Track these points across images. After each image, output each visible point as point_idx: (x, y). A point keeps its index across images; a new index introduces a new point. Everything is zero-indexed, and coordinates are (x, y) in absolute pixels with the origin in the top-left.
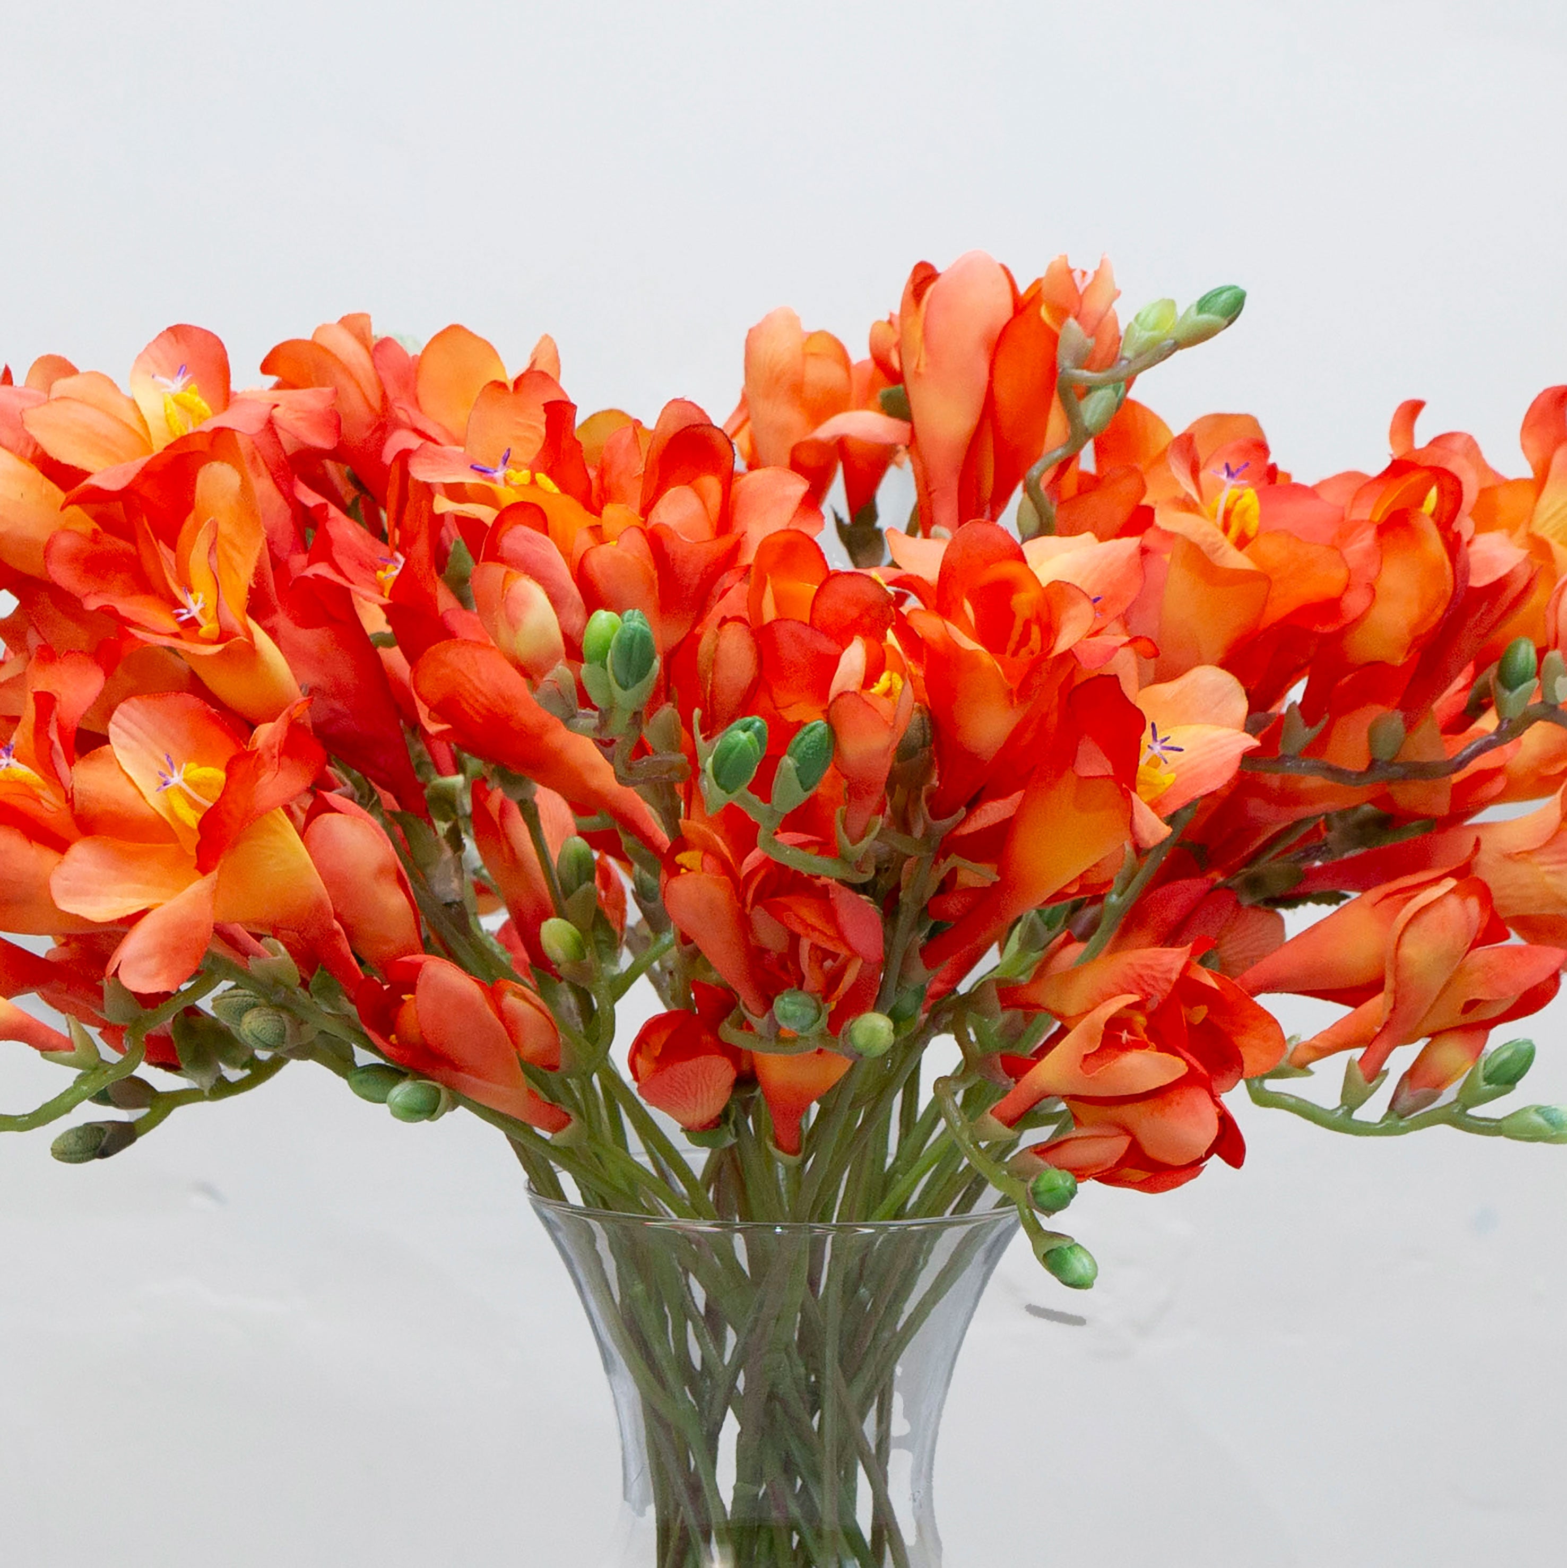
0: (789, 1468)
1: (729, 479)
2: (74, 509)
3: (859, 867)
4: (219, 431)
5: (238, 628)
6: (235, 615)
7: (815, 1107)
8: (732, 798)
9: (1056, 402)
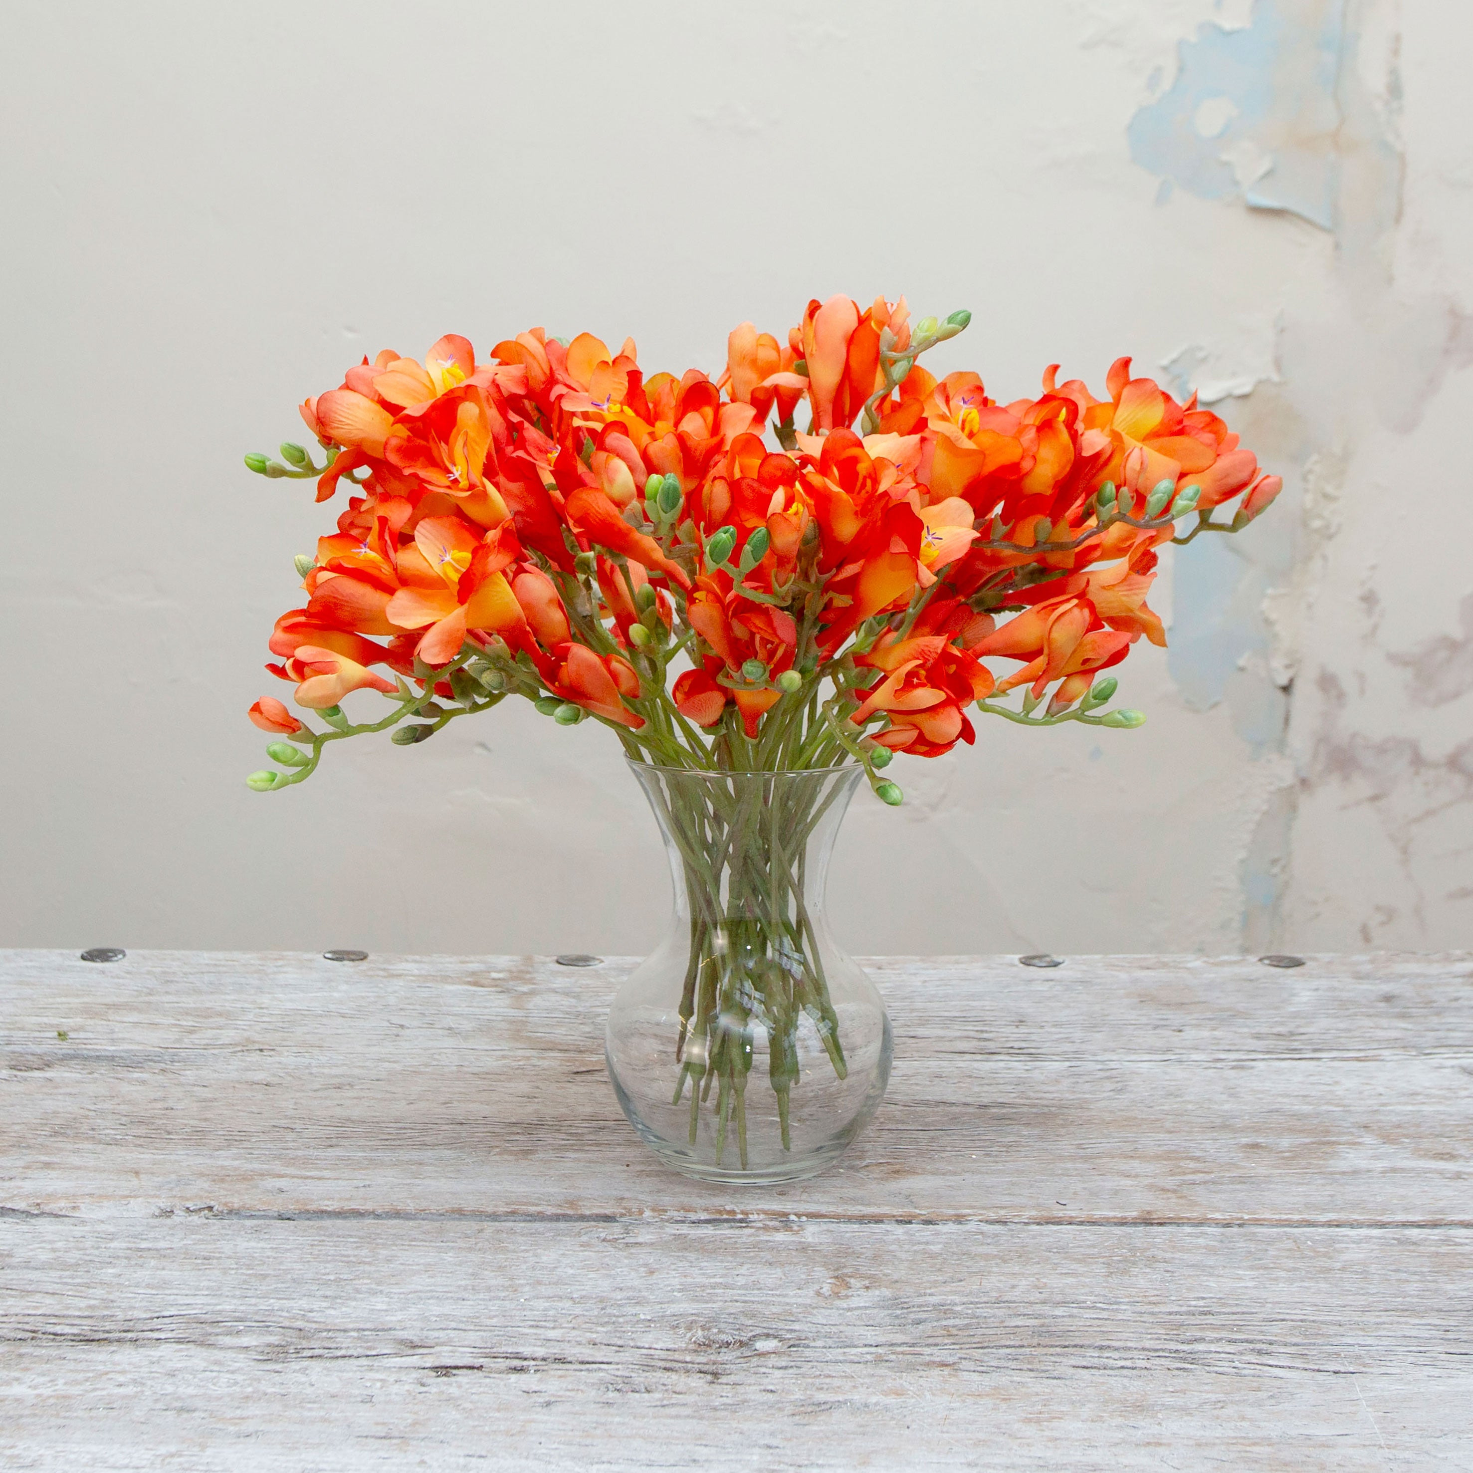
0: (755, 891)
1: (718, 407)
2: (399, 425)
3: (783, 599)
4: (469, 386)
5: (479, 484)
6: (477, 476)
7: (766, 715)
8: (721, 566)
9: (879, 368)
